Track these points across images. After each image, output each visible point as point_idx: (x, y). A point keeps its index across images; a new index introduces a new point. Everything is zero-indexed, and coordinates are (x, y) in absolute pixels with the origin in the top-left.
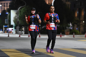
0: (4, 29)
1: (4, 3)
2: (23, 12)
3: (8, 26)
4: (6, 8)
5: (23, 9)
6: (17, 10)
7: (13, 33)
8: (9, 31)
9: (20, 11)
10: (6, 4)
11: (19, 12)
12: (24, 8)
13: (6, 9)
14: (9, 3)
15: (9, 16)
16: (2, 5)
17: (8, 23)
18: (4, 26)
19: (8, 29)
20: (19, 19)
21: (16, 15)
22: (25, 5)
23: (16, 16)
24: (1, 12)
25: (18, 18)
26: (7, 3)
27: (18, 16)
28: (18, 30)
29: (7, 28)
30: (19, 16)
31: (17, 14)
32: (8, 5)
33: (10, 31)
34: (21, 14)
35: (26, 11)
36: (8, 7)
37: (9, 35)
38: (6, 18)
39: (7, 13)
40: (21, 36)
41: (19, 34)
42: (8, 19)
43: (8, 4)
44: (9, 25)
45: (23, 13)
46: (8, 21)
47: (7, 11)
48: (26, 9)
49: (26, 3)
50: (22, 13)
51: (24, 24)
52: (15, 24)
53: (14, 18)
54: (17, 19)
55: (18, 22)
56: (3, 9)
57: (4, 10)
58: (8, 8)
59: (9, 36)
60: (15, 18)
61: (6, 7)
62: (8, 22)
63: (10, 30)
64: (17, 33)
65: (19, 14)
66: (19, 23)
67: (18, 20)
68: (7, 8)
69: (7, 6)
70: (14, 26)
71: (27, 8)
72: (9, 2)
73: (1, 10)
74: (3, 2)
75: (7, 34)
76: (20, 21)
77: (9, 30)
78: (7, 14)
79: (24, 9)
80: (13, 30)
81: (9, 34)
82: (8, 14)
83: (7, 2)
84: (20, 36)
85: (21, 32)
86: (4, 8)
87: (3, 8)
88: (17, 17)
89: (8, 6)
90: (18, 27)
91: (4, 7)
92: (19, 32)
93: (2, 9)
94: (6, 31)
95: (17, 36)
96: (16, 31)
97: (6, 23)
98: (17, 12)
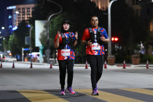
0: (23, 54)
1: (24, 9)
2: (57, 23)
3: (30, 49)
4: (27, 17)
5: (56, 18)
6: (47, 21)
7: (38, 61)
8: (32, 58)
9: (52, 23)
10: (26, 10)
11: (50, 24)
12: (59, 17)
13: (26, 19)
14: (32, 8)
15: (32, 31)
16: (20, 12)
17: (30, 44)
18: (23, 49)
19: (30, 54)
20: (50, 37)
21: (45, 29)
22: (61, 11)
23: (44, 31)
24: (19, 24)
25: (47, 34)
26: (29, 9)
27: (48, 32)
28: (49, 56)
29: (29, 52)
30: (50, 32)
31: (46, 27)
32: (29, 11)
33: (34, 58)
34: (52, 28)
36: (29, 14)
37: (31, 64)
38: (26, 34)
39: (29, 26)
40: (53, 67)
41: (49, 63)
42: (30, 36)
43: (31, 10)
44: (32, 47)
45: (57, 25)
46: (30, 39)
47: (28, 22)
48: (62, 19)
49: (62, 8)
50: (55, 26)
52: (43, 45)
53: (41, 34)
55: (48, 41)
57: (24, 21)
58: (29, 17)
59: (31, 67)
60: (42, 35)
61: (27, 15)
62: (30, 42)
63: (35, 56)
64: (45, 61)
65: (50, 28)
66: (51, 43)
67: (48, 38)
68: (28, 16)
70: (41, 48)
71: (64, 17)
72: (33, 6)
73: (18, 21)
74: (21, 6)
75: (29, 62)
76: (51, 39)
77: (31, 55)
79: (58, 19)
80: (38, 55)
81: (33, 63)
82: (30, 28)
83: (28, 6)
84: (51, 67)
85: (53, 59)
86: (23, 18)
87: (21, 16)
88: (45, 34)
89: (31, 13)
90: (48, 51)
91: (23, 15)
92: (50, 59)
93: (20, 18)
94: (27, 57)
95: (47, 66)
96: (43, 58)
97: (26, 43)
98: (46, 24)
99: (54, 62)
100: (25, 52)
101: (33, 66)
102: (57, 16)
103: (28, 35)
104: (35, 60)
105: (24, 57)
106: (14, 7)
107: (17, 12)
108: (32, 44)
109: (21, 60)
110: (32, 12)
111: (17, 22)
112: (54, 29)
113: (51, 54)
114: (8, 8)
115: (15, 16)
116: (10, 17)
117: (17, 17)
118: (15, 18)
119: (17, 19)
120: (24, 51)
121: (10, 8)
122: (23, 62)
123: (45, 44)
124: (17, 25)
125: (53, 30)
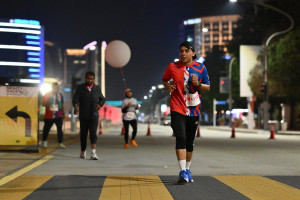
0: (215, 112)
1: (216, 24)
2: (284, 51)
3: (230, 101)
4: (223, 41)
5: (282, 40)
6: (263, 46)
7: (246, 126)
8: (233, 120)
9: (274, 50)
10: (220, 27)
11: (269, 53)
12: (286, 38)
13: (220, 43)
14: (233, 23)
15: (233, 66)
16: (209, 29)
17: (230, 92)
18: (215, 102)
19: (228, 112)
20: (269, 78)
21: (259, 63)
22: (291, 27)
23: (257, 67)
24: (207, 53)
25: (264, 73)
26: (227, 24)
27: (266, 68)
28: (267, 115)
29: (226, 108)
30: (270, 68)
31: (260, 58)
32: (227, 29)
33: (236, 119)
34: (274, 60)
35: (294, 49)
36: (227, 35)
37: (233, 132)
38: (222, 72)
40: (276, 137)
41: (267, 129)
42: (230, 76)
43: (230, 27)
44: (233, 98)
45: (284, 55)
46: (230, 83)
47: (225, 49)
48: (293, 42)
49: (293, 22)
50: (279, 56)
51: (285, 95)
52: (255, 94)
53: (251, 73)
54: (263, 78)
55: (265, 86)
56: (211, 45)
57: (216, 47)
58: (227, 41)
59: (233, 136)
60: (253, 73)
61: (224, 35)
62: (230, 88)
63: (238, 117)
64: (259, 126)
65: (270, 60)
66: (270, 91)
67: (266, 80)
68: (225, 38)
69: (226, 32)
70: (251, 100)
71: (297, 38)
73: (206, 47)
74: (212, 19)
75: (227, 128)
76: (270, 83)
77: (231, 115)
78: (226, 60)
79: (285, 43)
80: (245, 114)
82: (229, 61)
83: (224, 18)
84: (272, 137)
85: (275, 122)
86: (214, 41)
87: (211, 38)
88: (260, 71)
89: (230, 31)
90: (265, 106)
91: (214, 36)
92: (270, 122)
93: (209, 42)
94: (223, 118)
95: (264, 135)
96: (256, 119)
97: (222, 90)
98: (261, 52)
99: (277, 127)
100: (219, 108)
101: (237, 135)
102: (283, 36)
103: (225, 75)
104: (238, 123)
105: (217, 118)
106: (198, 21)
107: (205, 30)
108: (233, 92)
109: (212, 124)
110: (233, 29)
111: (203, 51)
112: (277, 61)
113: (271, 111)
114: (185, 23)
115: (198, 37)
116: (189, 40)
117: (203, 39)
118: (200, 42)
119: (203, 45)
120: (217, 106)
121: (191, 22)
122: (215, 127)
123: (258, 92)
124: (204, 55)
125: (276, 65)
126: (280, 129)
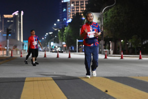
0: (77, 46)
1: (78, 2)
2: (111, 15)
4: (81, 10)
5: (110, 10)
6: (101, 13)
9: (106, 15)
10: (80, 4)
11: (104, 16)
12: (112, 9)
13: (80, 12)
14: (86, 2)
16: (74, 5)
18: (78, 41)
20: (104, 29)
21: (99, 21)
22: (115, 4)
24: (73, 16)
27: (102, 24)
30: (104, 24)
31: (99, 19)
32: (83, 5)
34: (106, 20)
35: (116, 14)
40: (108, 57)
41: (103, 54)
43: (84, 3)
45: (111, 18)
47: (82, 15)
48: (116, 11)
50: (109, 18)
51: (112, 37)
54: (101, 28)
55: (102, 33)
56: (75, 12)
57: (78, 14)
65: (104, 20)
68: (82, 9)
71: (117, 9)
73: (72, 14)
78: (82, 20)
79: (112, 11)
82: (84, 20)
85: (107, 50)
86: (77, 11)
87: (75, 9)
89: (84, 6)
91: (77, 8)
92: (104, 50)
93: (74, 11)
98: (100, 16)
102: (110, 8)
105: (78, 48)
106: (69, 0)
107: (72, 5)
110: (86, 4)
112: (108, 20)
114: (62, 1)
115: (69, 8)
116: (64, 10)
117: (71, 10)
119: (71, 12)
122: (77, 53)
124: (72, 18)
125: (107, 22)
126: (110, 54)
